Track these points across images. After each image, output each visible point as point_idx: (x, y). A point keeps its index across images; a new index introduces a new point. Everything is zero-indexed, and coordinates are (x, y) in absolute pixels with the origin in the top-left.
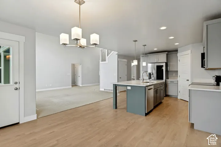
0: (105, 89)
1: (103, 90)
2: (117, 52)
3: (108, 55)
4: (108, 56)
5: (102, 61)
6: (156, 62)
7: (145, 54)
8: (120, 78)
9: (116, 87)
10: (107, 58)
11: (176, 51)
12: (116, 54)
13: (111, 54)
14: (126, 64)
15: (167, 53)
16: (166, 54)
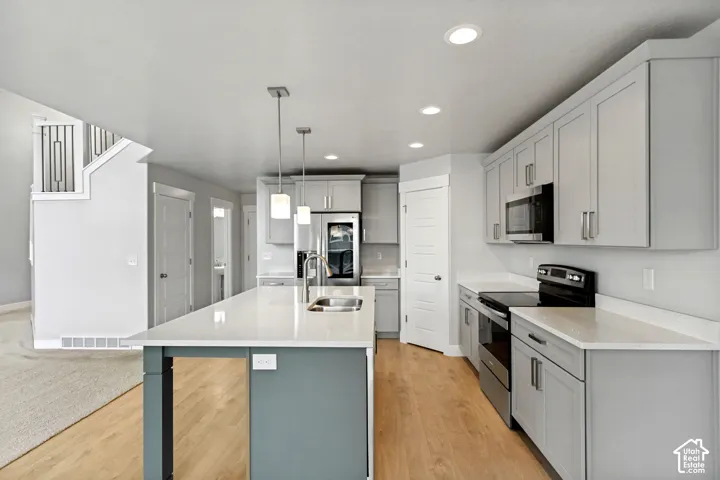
0: (66, 341)
1: (57, 345)
2: (149, 150)
3: (87, 161)
4: (92, 167)
5: (50, 186)
6: (324, 208)
7: (284, 175)
8: (162, 276)
9: (167, 363)
10: (81, 173)
11: (393, 173)
12: (141, 161)
13: (107, 155)
14: (191, 209)
15: (362, 177)
16: (359, 183)
